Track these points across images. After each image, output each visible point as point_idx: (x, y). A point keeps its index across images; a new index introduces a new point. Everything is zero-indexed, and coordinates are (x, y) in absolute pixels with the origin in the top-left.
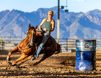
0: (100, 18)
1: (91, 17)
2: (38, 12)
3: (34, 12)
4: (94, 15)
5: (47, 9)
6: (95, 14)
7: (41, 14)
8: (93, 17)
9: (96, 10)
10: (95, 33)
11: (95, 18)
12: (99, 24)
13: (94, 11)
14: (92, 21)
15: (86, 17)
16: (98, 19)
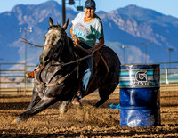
0: (139, 23)
1: (120, 20)
2: (13, 13)
3: (7, 13)
4: (127, 16)
5: (31, 6)
6: (129, 14)
7: (20, 17)
8: (125, 21)
9: (132, 6)
10: (131, 53)
11: (129, 22)
12: (138, 34)
13: (127, 8)
14: (122, 29)
15: (112, 21)
16: (135, 24)
